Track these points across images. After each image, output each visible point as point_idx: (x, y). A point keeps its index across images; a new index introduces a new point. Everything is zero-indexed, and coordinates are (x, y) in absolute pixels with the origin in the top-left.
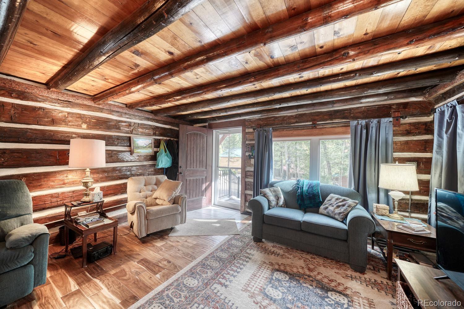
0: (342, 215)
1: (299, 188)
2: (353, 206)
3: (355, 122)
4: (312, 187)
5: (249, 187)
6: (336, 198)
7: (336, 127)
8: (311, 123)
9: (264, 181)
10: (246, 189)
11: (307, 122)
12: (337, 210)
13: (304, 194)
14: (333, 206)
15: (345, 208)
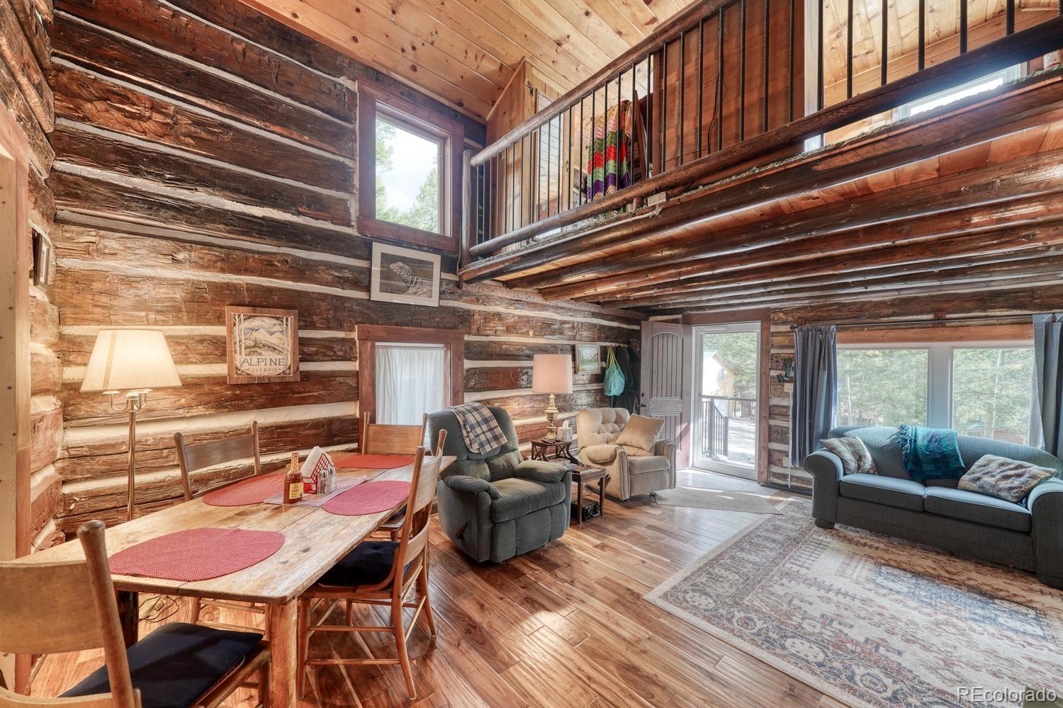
0: (1017, 492)
1: (906, 440)
2: (1042, 477)
3: (1046, 317)
4: (939, 441)
5: (779, 437)
6: (1000, 461)
7: (995, 325)
8: (931, 316)
9: (818, 426)
10: (770, 440)
11: (922, 313)
12: (1003, 482)
13: (919, 452)
14: (993, 476)
15: (1022, 479)
